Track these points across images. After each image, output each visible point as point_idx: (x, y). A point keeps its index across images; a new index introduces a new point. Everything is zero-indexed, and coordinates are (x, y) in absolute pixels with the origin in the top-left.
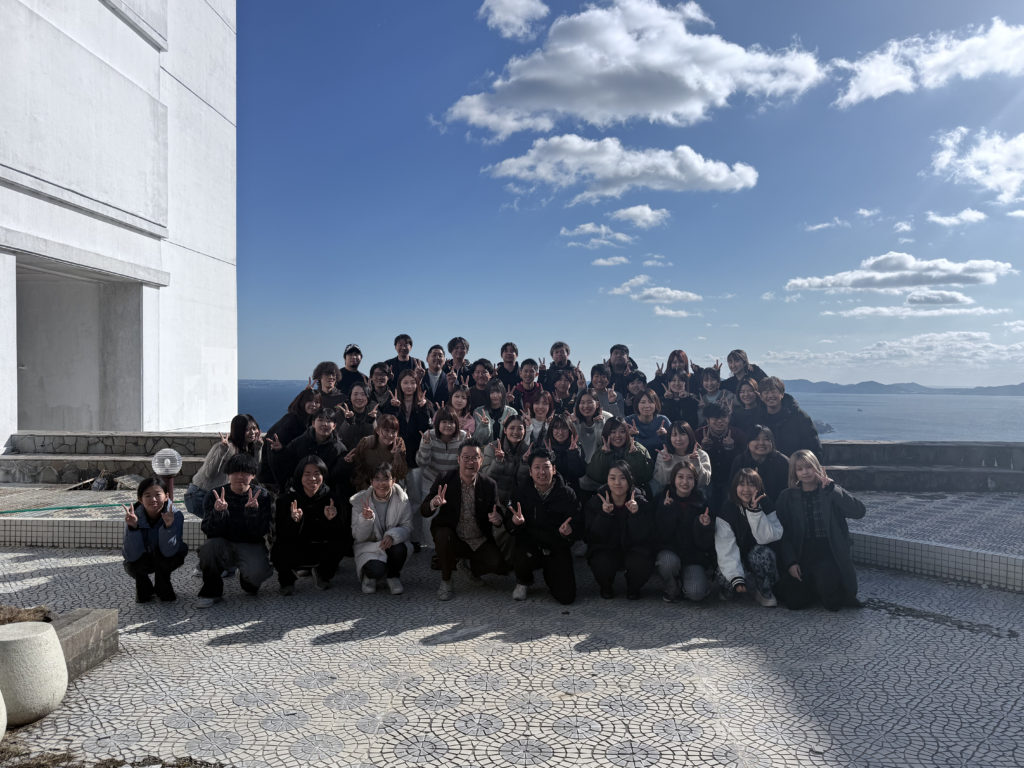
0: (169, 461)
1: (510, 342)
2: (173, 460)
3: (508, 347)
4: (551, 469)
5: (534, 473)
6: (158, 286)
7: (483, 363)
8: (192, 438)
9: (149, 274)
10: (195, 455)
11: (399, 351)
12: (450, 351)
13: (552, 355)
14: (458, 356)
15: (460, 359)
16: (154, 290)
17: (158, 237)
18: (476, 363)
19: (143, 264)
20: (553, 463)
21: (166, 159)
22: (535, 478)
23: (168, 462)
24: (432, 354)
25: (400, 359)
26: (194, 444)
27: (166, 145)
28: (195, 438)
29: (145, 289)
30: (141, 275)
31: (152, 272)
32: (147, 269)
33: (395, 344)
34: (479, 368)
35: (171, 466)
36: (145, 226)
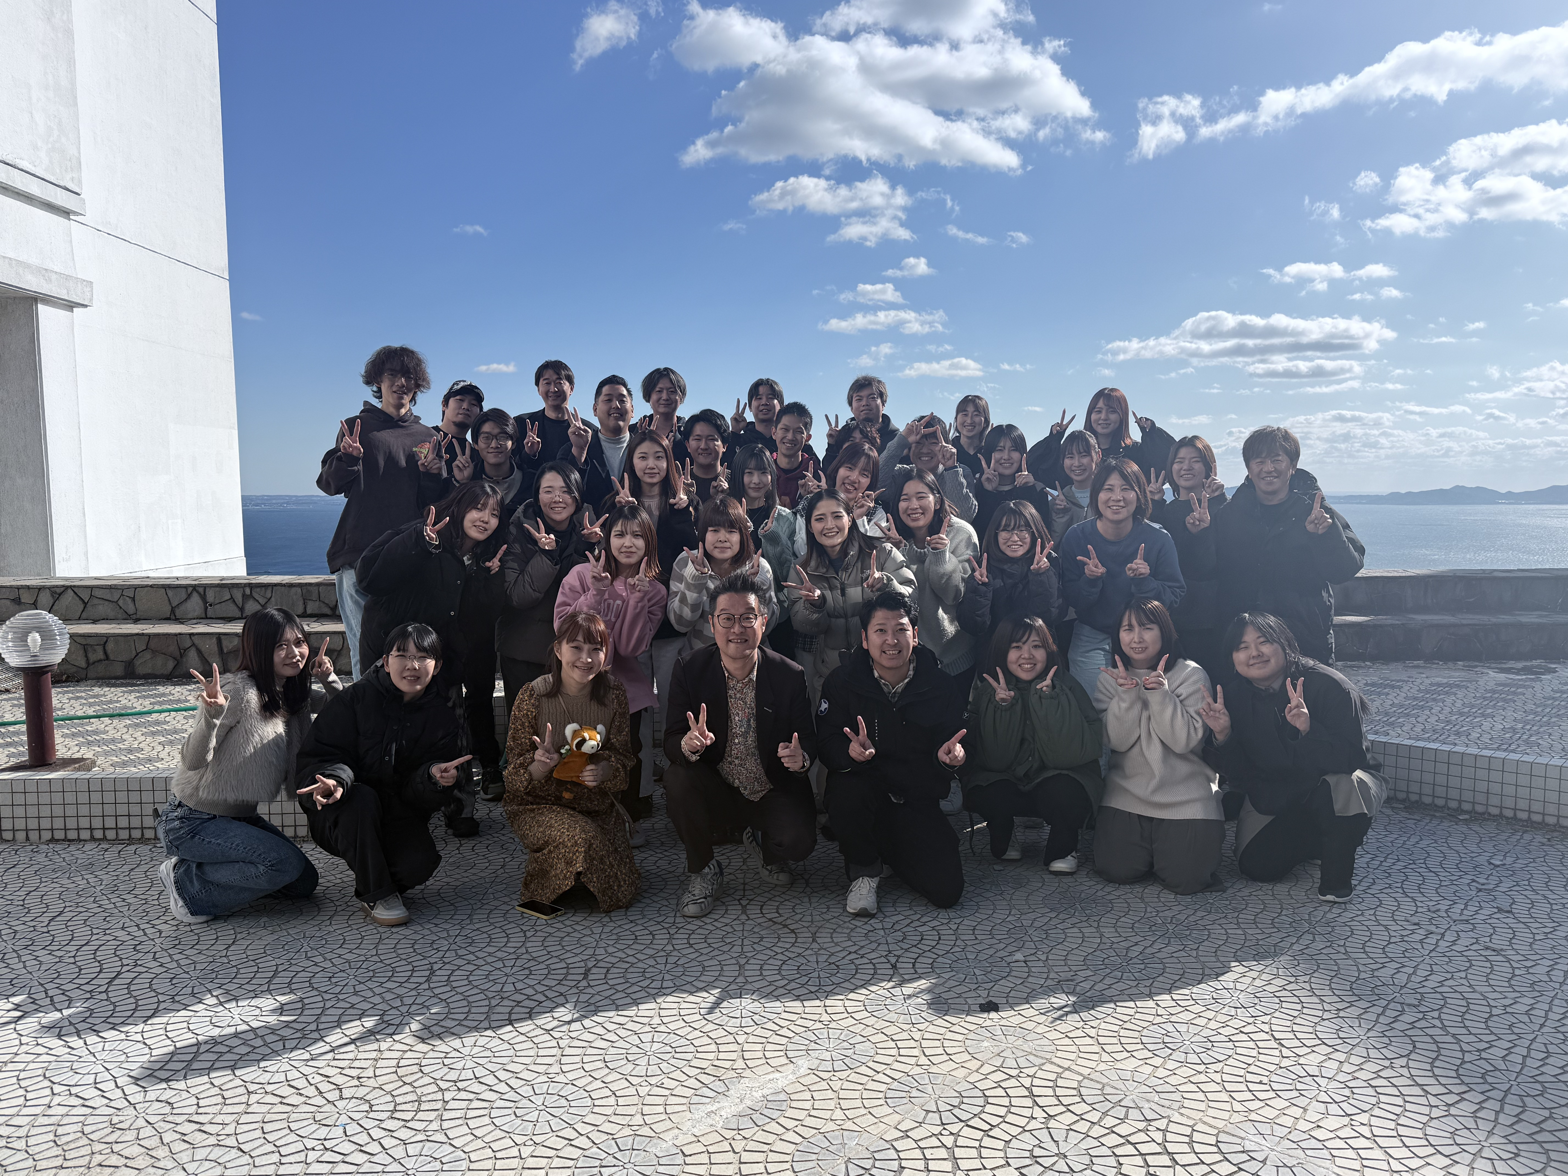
0: (37, 636)
1: (764, 377)
2: (47, 635)
3: (762, 389)
4: (910, 633)
5: (873, 641)
6: (70, 306)
7: (708, 417)
8: (130, 587)
9: (49, 281)
10: (136, 621)
11: (546, 396)
12: (647, 397)
13: (850, 403)
14: (662, 409)
15: (668, 416)
16: (62, 313)
17: (66, 213)
18: (695, 419)
19: (34, 260)
20: (913, 623)
21: (71, 63)
22: (875, 653)
23: (35, 638)
24: (602, 398)
25: (551, 414)
26: (133, 599)
27: (69, 33)
28: (136, 588)
29: (41, 308)
30: (31, 283)
31: (54, 277)
32: (43, 272)
33: (537, 384)
34: (700, 429)
35: (43, 648)
36: (34, 188)
